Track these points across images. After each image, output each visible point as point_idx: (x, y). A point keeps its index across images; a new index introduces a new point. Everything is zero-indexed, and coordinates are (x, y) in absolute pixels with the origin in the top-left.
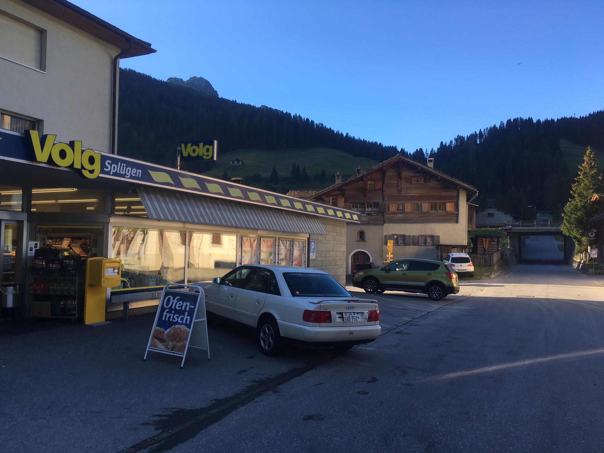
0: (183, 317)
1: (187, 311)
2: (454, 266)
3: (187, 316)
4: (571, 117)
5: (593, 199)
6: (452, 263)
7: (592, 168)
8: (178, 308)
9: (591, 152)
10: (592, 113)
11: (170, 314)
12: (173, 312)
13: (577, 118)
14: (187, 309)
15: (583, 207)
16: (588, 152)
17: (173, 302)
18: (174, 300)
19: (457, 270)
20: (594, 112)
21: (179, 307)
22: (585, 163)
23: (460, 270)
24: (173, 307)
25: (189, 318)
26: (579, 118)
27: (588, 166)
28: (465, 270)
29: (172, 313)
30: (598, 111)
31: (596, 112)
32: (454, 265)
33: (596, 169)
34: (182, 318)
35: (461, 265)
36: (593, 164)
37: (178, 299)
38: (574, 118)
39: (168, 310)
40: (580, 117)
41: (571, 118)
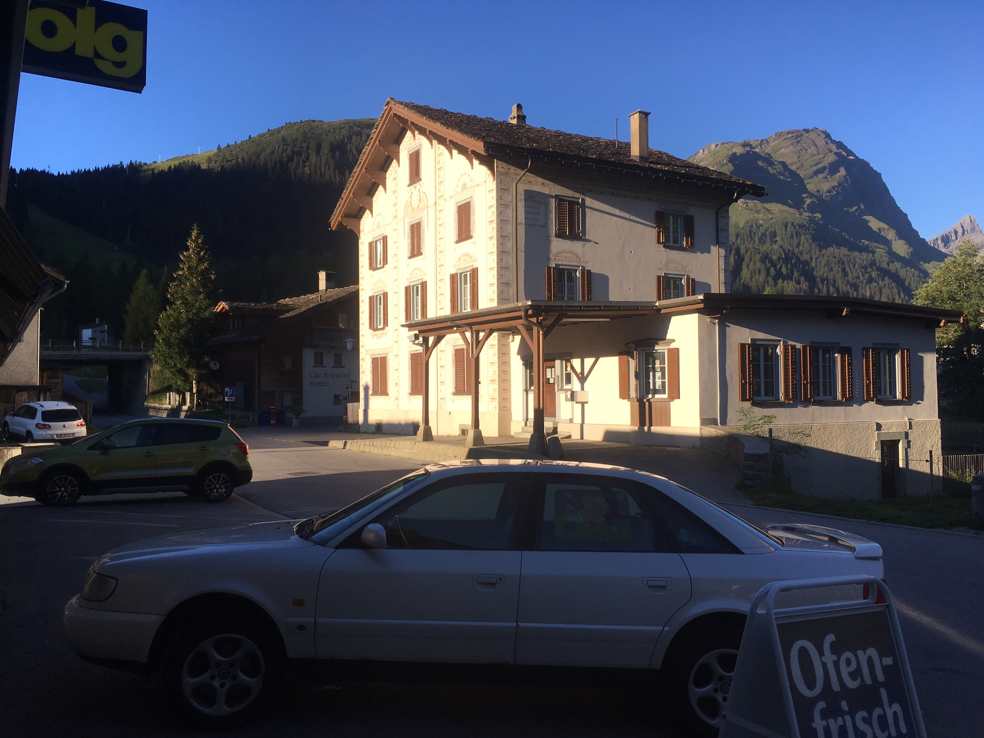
0: (881, 712)
1: (882, 685)
2: (50, 427)
3: (890, 707)
4: (43, 170)
5: (217, 309)
6: (43, 423)
7: (201, 260)
8: (852, 684)
9: (198, 234)
10: (76, 171)
11: (840, 721)
12: (844, 706)
13: (53, 174)
14: (881, 677)
15: (190, 320)
16: (194, 233)
17: (824, 665)
18: (821, 653)
19: (55, 436)
20: (79, 170)
21: (854, 675)
22: (191, 251)
23: (61, 435)
24: (836, 687)
25: (896, 707)
26: (56, 174)
27: (196, 257)
28: (71, 434)
29: (843, 713)
30: (85, 170)
31: (83, 171)
32: (49, 425)
33: (207, 263)
34: (880, 716)
35: (64, 426)
36: (202, 253)
37: (832, 644)
38: (48, 173)
39: (821, 705)
40: (59, 173)
41: (43, 172)
